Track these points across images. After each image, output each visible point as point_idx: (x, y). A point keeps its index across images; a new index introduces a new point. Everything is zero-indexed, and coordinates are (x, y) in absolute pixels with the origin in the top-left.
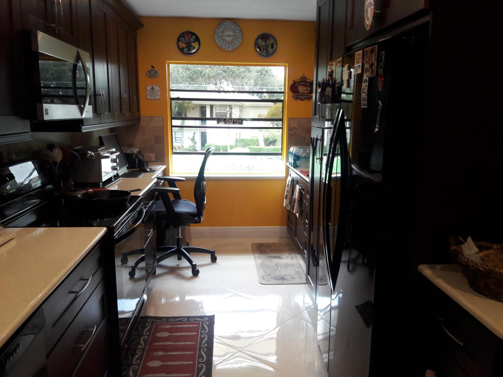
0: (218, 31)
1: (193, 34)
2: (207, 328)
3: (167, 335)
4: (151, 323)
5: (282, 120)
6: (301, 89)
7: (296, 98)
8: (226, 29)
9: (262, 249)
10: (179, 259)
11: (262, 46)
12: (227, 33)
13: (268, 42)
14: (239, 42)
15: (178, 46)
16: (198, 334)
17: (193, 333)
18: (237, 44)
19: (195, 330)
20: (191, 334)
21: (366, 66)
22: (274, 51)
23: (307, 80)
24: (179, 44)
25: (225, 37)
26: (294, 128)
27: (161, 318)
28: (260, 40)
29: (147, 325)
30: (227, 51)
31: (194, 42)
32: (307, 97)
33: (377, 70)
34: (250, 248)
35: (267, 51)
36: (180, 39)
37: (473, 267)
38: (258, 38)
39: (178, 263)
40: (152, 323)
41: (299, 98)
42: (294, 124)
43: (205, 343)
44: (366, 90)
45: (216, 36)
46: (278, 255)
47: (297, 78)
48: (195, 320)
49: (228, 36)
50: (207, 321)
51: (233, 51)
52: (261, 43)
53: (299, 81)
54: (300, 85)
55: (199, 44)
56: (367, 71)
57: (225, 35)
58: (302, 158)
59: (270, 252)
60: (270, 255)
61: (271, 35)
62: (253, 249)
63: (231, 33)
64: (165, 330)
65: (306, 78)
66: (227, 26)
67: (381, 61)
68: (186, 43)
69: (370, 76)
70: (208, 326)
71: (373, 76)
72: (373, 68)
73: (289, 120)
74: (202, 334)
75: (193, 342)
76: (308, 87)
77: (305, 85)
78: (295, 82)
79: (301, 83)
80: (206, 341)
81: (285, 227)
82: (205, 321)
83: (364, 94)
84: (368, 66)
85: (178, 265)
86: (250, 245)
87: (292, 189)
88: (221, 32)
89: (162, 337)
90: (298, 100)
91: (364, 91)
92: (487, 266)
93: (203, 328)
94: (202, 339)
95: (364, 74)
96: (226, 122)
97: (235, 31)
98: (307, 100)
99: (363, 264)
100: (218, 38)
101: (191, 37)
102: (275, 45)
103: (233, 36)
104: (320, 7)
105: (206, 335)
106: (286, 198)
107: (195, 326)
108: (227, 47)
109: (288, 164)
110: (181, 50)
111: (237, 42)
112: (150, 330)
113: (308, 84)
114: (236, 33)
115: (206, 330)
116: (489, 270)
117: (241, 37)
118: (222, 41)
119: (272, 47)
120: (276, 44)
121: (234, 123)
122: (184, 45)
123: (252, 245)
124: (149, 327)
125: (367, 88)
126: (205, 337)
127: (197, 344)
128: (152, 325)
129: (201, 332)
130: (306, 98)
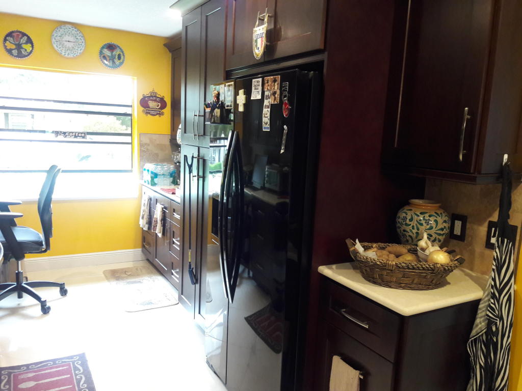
0: (55, 35)
1: (24, 34)
2: (81, 368)
3: (33, 385)
4: (7, 374)
5: (131, 135)
6: (152, 104)
7: (147, 113)
8: (66, 34)
9: (117, 275)
10: (20, 297)
11: (108, 56)
12: (67, 38)
13: (114, 53)
14: (81, 50)
15: (5, 47)
16: (72, 376)
17: (66, 376)
18: (79, 52)
19: (68, 371)
20: (63, 377)
21: (266, 93)
22: (122, 63)
23: (158, 96)
24: (6, 44)
25: (64, 42)
26: (146, 144)
27: (18, 367)
28: (106, 50)
29: (2, 377)
30: (67, 58)
31: (25, 43)
32: (159, 112)
33: (280, 98)
34: (103, 275)
35: (114, 62)
36: (7, 38)
37: (372, 262)
38: (103, 48)
39: (18, 303)
40: (9, 375)
41: (149, 113)
42: (146, 140)
43: (83, 384)
44: (268, 115)
45: (54, 40)
46: (137, 280)
47: (147, 92)
48: (63, 362)
49: (69, 41)
50: (78, 360)
51: (74, 58)
52: (107, 52)
53: (149, 95)
54: (151, 100)
55: (33, 46)
56: (268, 97)
57: (64, 39)
58: (160, 175)
59: (127, 278)
60: (128, 280)
61: (119, 47)
62: (106, 277)
63: (72, 39)
64: (29, 379)
65: (156, 93)
66: (66, 30)
67: (284, 90)
68: (15, 44)
69: (273, 103)
70: (82, 365)
71: (276, 103)
72: (276, 96)
73: (140, 135)
74: (76, 375)
75: (69, 385)
76: (158, 102)
77: (155, 101)
78: (144, 97)
79: (151, 98)
80: (85, 381)
81: (140, 249)
82: (75, 361)
83: (267, 118)
84: (270, 94)
85: (19, 304)
86: (102, 273)
87: (148, 208)
88: (60, 36)
89: (27, 388)
90: (149, 115)
91: (266, 116)
92: (382, 260)
93: (76, 369)
94: (79, 381)
95: (265, 100)
96: (66, 136)
97: (76, 36)
98: (158, 116)
99: (249, 278)
100: (55, 43)
101: (21, 38)
102: (122, 57)
103: (74, 42)
104: (186, 27)
105: (82, 375)
106: (143, 218)
107: (65, 368)
108: (67, 53)
109: (142, 182)
110: (9, 51)
111: (79, 49)
112: (8, 382)
113: (158, 99)
114: (77, 39)
115: (79, 370)
116: (385, 263)
117: (83, 44)
118: (61, 46)
119: (119, 58)
120: (124, 55)
121: (75, 137)
122: (14, 47)
123: (104, 272)
124: (6, 380)
125: (269, 114)
126: (81, 378)
127: (74, 386)
128: (9, 377)
129: (75, 374)
130: (157, 114)
